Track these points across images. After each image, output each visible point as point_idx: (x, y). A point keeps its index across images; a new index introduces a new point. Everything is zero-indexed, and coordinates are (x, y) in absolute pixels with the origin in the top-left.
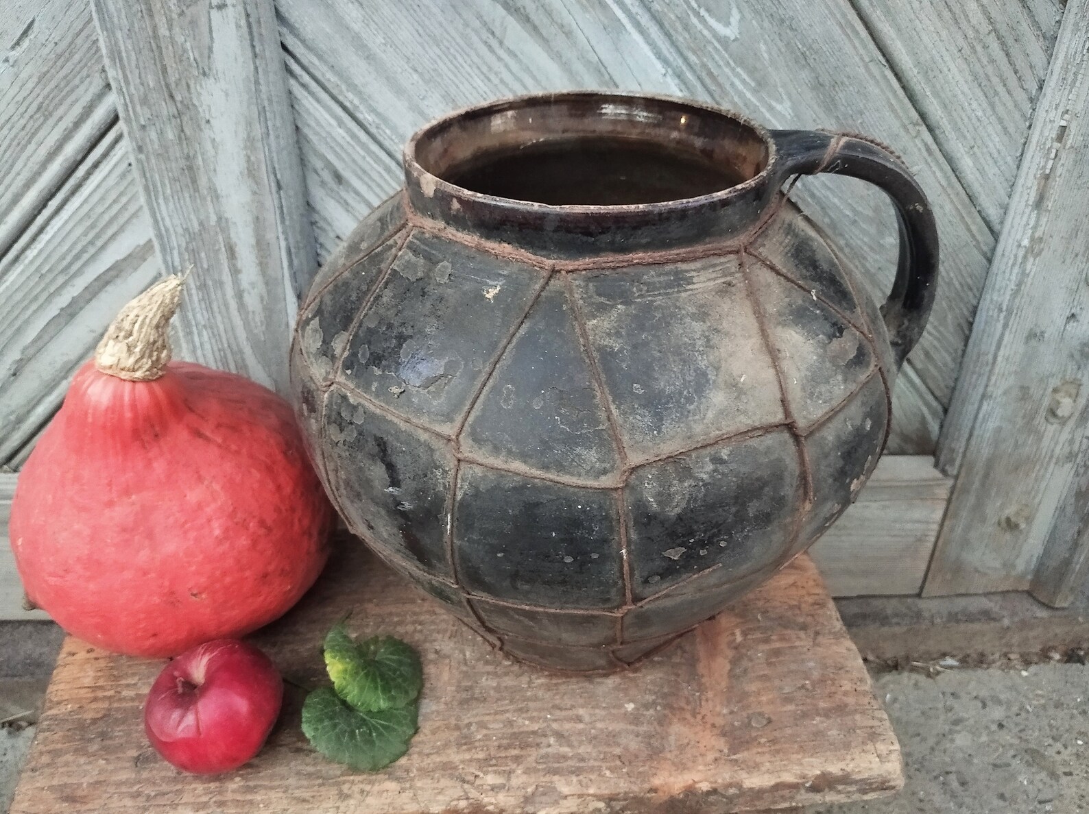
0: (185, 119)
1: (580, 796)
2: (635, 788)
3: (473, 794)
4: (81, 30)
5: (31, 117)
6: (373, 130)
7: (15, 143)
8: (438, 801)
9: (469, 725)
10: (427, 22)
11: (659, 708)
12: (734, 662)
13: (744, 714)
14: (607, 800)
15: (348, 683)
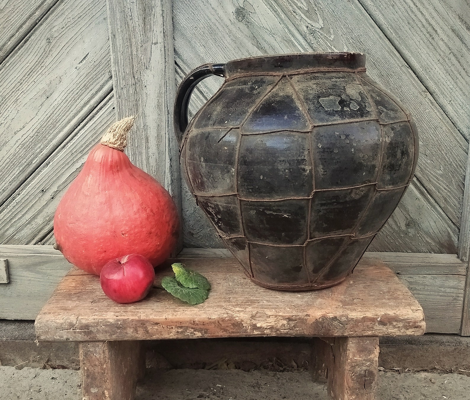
0: (137, 85)
1: (276, 316)
2: (300, 314)
3: (230, 312)
4: (105, 57)
5: (80, 89)
7: (73, 99)
8: (215, 314)
9: (230, 298)
10: (228, 54)
11: (312, 296)
12: (349, 287)
13: (351, 298)
14: (288, 320)
15: (181, 275)
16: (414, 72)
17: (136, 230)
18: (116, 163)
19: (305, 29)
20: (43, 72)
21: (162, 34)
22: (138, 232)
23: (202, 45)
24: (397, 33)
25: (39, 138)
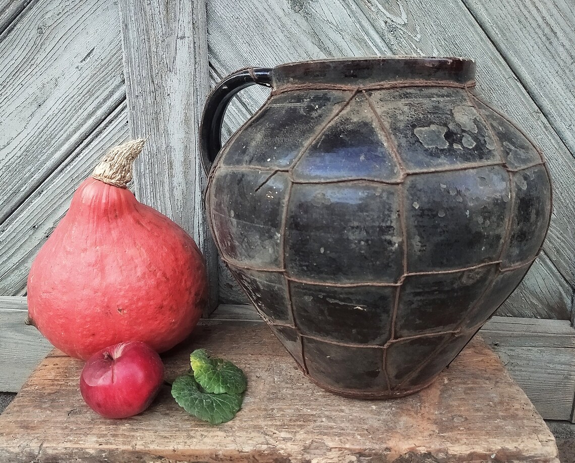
0: (158, 93)
1: (340, 449)
2: (377, 447)
3: (272, 441)
4: (115, 54)
5: (83, 96)
6: (249, 108)
7: (73, 109)
8: (249, 444)
9: (273, 409)
10: (281, 54)
11: (393, 409)
12: (443, 391)
13: (450, 415)
14: (358, 455)
15: (202, 374)
16: (523, 86)
17: (140, 304)
18: (113, 205)
19: (383, 24)
20: (34, 72)
21: (191, 25)
22: (142, 307)
23: (245, 42)
24: (504, 35)
25: (29, 159)
